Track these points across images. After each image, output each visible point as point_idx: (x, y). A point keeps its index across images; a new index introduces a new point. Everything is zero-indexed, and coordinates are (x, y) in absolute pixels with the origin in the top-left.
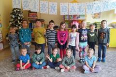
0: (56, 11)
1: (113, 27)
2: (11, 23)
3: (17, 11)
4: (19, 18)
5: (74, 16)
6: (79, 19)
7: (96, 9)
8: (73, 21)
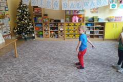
0: (59, 7)
1: (109, 21)
2: (18, 17)
3: (23, 6)
4: (25, 13)
5: (75, 11)
6: (79, 14)
7: (91, 6)
8: (73, 15)
